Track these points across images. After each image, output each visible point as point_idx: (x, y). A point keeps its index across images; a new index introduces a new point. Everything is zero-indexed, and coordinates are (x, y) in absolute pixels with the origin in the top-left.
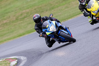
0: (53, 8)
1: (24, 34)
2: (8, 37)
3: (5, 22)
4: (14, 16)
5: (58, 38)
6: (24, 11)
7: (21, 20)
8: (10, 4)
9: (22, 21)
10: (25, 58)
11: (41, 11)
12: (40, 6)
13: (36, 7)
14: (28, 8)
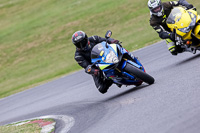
0: (127, 19)
1: (68, 71)
2: (38, 77)
3: (30, 45)
4: (49, 34)
5: (120, 75)
6: (69, 24)
7: (62, 43)
8: (40, 10)
9: (64, 45)
10: (71, 119)
11: (103, 23)
12: (102, 14)
13: (93, 17)
14: (77, 19)
